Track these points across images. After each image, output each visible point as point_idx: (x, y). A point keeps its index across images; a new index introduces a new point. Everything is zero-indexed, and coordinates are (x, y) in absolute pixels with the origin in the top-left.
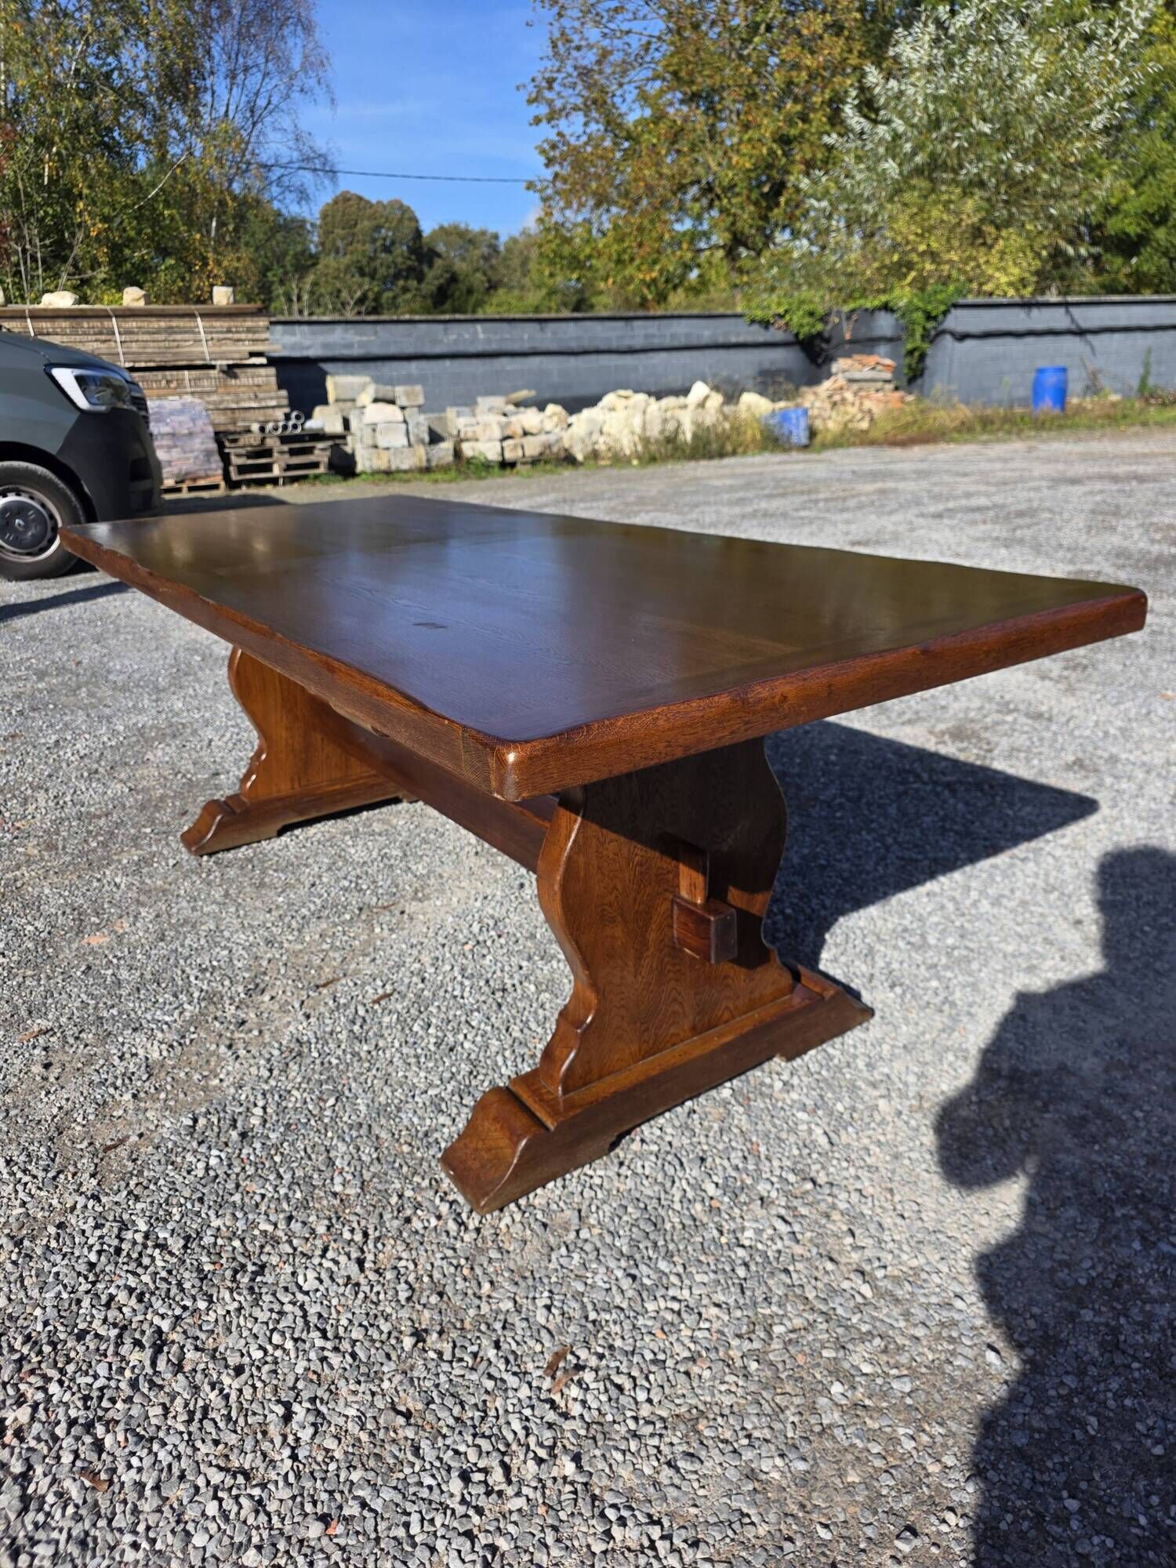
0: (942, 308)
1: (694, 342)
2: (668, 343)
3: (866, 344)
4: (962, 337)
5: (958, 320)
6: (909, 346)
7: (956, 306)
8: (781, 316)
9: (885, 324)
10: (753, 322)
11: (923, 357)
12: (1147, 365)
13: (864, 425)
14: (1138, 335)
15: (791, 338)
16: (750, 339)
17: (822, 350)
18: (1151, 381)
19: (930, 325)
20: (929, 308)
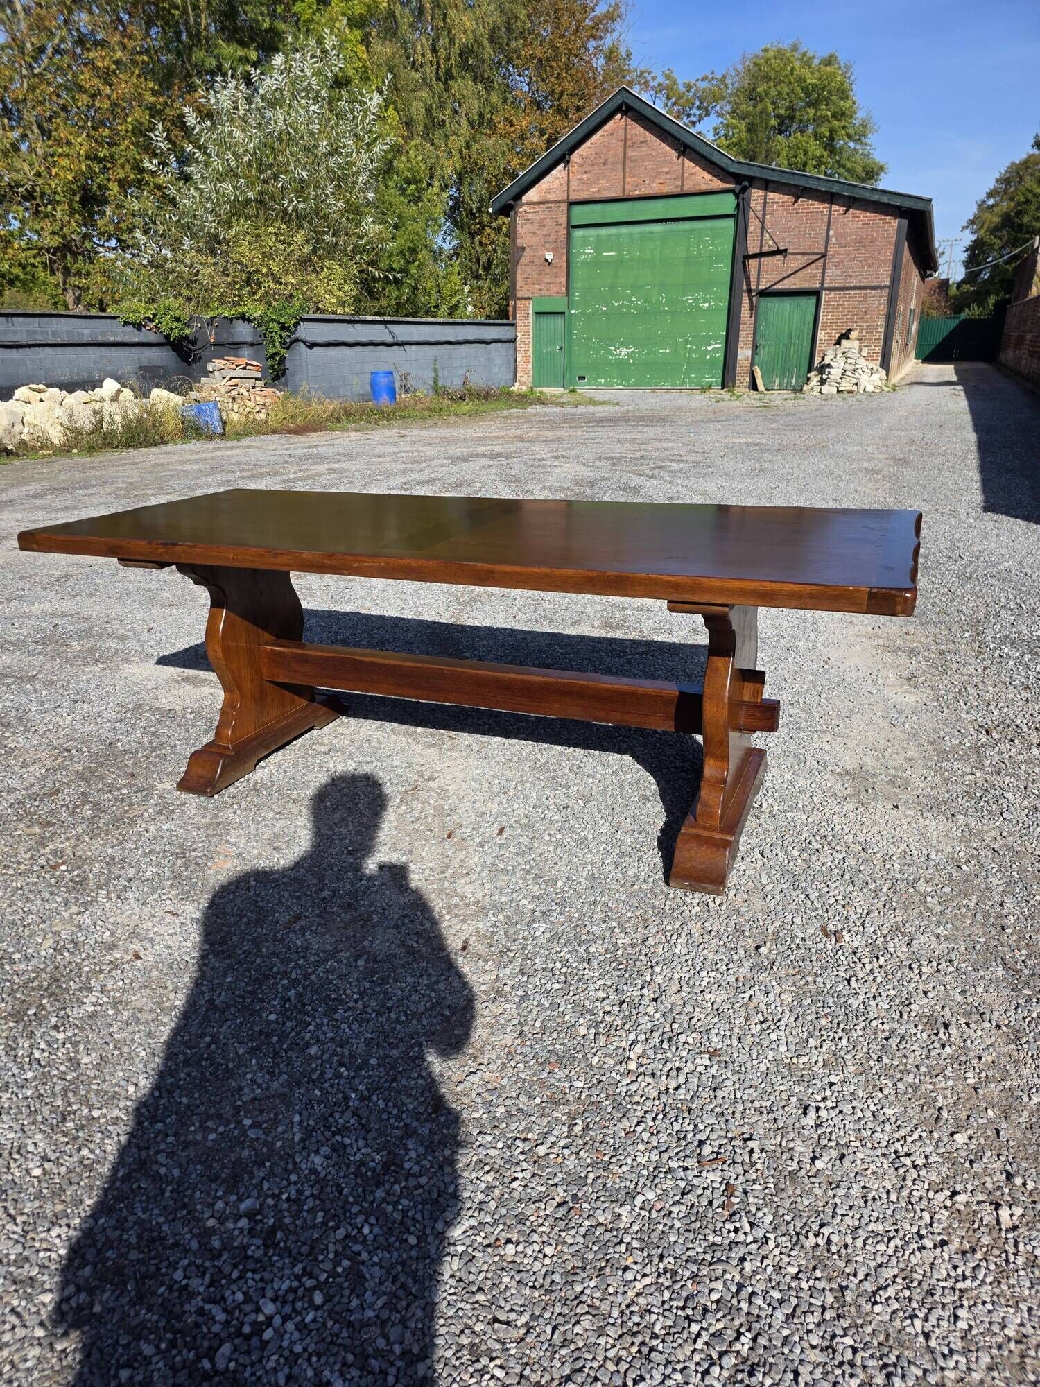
0: (294, 321)
1: (76, 340)
2: (51, 339)
3: (230, 347)
4: (312, 345)
5: (307, 331)
6: (272, 351)
7: (303, 320)
8: (151, 320)
9: (244, 331)
10: (126, 323)
11: (282, 360)
12: (436, 370)
13: (263, 416)
14: (426, 347)
15: (163, 340)
16: (126, 339)
17: (191, 351)
18: (440, 383)
19: (285, 334)
20: (282, 320)
